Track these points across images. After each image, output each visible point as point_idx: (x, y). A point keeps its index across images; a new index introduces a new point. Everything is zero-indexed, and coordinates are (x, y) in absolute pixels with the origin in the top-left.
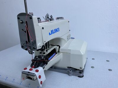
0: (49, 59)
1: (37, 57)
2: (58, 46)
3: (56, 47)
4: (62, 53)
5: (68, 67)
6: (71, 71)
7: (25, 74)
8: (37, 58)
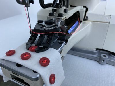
0: (69, 31)
1: (43, 24)
2: (84, 7)
3: (81, 9)
4: (91, 23)
5: (97, 49)
6: (105, 56)
7: (9, 69)
8: (44, 26)
